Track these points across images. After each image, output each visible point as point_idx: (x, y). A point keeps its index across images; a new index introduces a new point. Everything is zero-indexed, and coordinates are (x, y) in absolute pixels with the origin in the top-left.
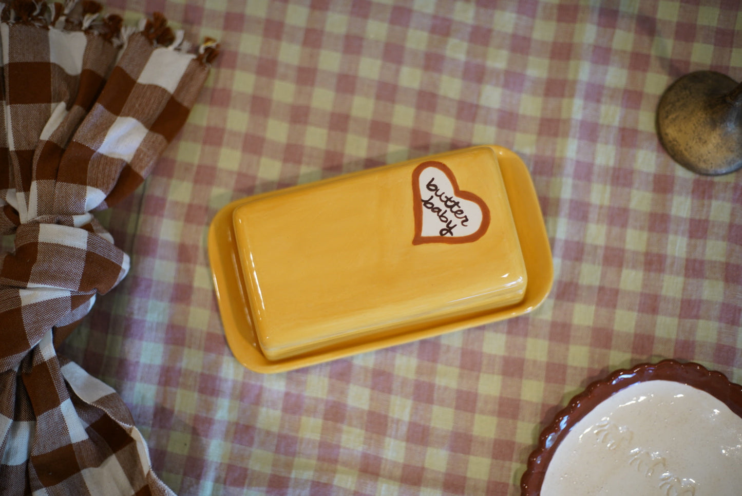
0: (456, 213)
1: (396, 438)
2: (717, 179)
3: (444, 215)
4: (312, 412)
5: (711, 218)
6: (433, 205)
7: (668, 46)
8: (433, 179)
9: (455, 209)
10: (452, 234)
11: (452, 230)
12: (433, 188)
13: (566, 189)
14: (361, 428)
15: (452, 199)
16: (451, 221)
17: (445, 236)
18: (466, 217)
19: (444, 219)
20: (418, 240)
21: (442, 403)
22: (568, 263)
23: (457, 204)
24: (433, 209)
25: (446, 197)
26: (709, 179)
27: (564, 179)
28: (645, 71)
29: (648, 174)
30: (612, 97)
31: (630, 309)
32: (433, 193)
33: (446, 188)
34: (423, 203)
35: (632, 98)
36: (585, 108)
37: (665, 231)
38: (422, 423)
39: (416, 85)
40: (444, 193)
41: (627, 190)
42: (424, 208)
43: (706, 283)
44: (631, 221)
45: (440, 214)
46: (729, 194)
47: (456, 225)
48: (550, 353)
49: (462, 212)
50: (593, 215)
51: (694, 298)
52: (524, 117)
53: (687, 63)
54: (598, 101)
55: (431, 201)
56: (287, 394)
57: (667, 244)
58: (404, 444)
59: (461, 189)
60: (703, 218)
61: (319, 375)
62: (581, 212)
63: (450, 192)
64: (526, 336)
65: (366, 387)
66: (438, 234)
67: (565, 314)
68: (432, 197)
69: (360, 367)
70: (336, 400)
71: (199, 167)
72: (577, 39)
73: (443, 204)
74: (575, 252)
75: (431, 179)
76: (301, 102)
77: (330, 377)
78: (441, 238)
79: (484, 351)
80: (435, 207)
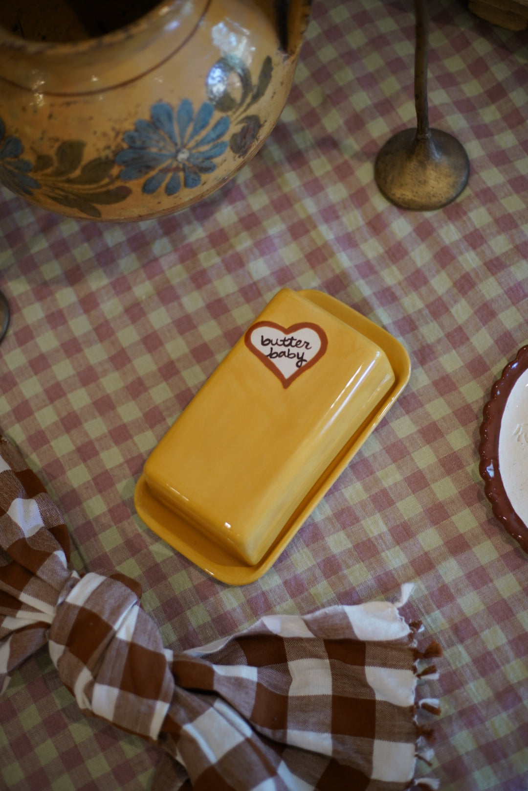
0: (296, 345)
1: (388, 549)
2: (458, 200)
3: (290, 353)
4: (314, 581)
5: (478, 226)
6: (277, 353)
7: (352, 144)
8: (262, 337)
9: (294, 343)
10: (305, 361)
11: (304, 358)
12: (267, 342)
13: (364, 289)
14: (359, 562)
15: (287, 339)
17: (303, 366)
18: (305, 342)
19: (292, 356)
20: (287, 383)
21: (401, 497)
22: (409, 335)
23: (292, 339)
24: (279, 355)
25: (281, 341)
26: (453, 203)
27: (357, 283)
28: (352, 173)
29: (410, 234)
30: (345, 208)
31: (477, 330)
32: (270, 346)
33: (276, 335)
34: (269, 357)
35: (359, 198)
36: (331, 229)
37: (453, 258)
38: (398, 522)
39: (201, 304)
40: (277, 340)
41: (407, 258)
42: (273, 360)
43: (512, 269)
44: (427, 274)
45: (287, 354)
46: (476, 202)
47: (303, 354)
48: (449, 404)
49: (300, 341)
50: (398, 292)
51: (512, 285)
52: (292, 264)
53: (373, 142)
54: (337, 217)
55: (273, 352)
56: (286, 583)
57: (461, 265)
58: (397, 548)
59: (287, 327)
60: (472, 229)
61: (299, 551)
62: (388, 296)
63: (281, 335)
64: (422, 405)
65: (338, 531)
66: (296, 369)
67: (438, 371)
68: (272, 349)
69: (323, 520)
70: (323, 558)
71: (94, 479)
72: (286, 190)
73: (283, 346)
74: (408, 325)
75: (261, 338)
76: (130, 379)
77: (307, 546)
78: (301, 370)
79: (400, 438)
80: (279, 353)
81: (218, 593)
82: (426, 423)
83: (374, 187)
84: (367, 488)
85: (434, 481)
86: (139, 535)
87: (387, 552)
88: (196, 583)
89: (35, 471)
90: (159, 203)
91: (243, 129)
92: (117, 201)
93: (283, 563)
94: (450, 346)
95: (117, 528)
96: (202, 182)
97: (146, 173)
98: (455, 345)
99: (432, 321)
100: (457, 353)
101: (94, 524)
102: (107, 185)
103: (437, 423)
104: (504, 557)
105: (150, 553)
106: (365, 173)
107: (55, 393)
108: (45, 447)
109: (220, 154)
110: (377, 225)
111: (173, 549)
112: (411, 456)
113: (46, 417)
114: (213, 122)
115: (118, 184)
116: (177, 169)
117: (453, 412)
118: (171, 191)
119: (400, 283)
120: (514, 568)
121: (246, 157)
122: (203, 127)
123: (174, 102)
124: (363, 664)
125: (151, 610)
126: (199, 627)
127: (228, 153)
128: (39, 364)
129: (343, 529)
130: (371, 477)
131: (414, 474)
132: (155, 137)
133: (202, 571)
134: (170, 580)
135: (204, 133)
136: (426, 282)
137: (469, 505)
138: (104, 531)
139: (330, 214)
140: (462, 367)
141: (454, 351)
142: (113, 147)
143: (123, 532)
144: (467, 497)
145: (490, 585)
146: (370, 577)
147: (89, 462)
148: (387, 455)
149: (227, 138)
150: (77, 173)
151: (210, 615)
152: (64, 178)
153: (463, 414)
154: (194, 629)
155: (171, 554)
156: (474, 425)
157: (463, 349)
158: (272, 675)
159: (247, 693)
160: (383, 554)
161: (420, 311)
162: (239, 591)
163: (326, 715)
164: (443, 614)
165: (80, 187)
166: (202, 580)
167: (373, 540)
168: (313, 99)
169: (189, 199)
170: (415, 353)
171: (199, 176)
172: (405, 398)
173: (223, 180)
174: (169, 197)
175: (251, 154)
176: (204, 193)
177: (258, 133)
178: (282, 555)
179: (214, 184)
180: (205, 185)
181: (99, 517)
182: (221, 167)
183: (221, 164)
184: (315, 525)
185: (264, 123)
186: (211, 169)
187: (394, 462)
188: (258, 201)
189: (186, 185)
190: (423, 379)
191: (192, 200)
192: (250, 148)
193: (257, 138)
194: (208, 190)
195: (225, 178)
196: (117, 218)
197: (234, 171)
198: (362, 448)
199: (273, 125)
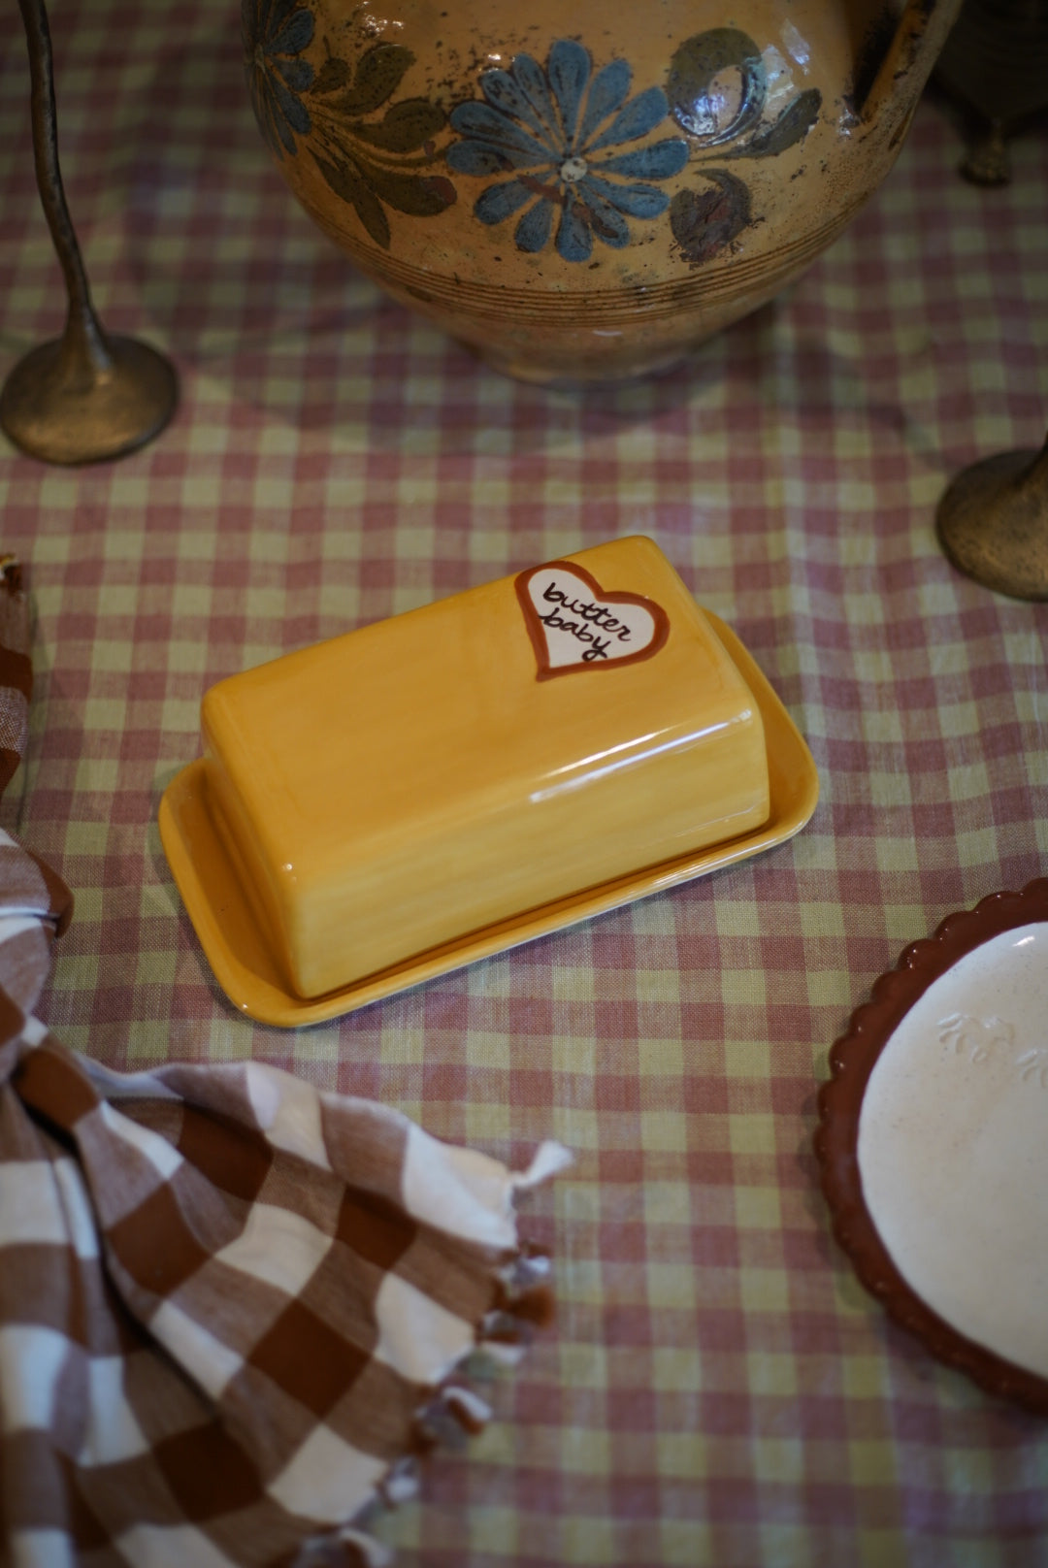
0: (604, 625)
1: (574, 1106)
3: (585, 631)
4: (399, 1091)
6: (561, 620)
7: (933, 436)
8: (553, 585)
9: (603, 619)
10: (604, 655)
11: (605, 650)
12: (556, 596)
13: (807, 660)
14: (502, 1102)
15: (594, 607)
16: (599, 639)
17: (594, 660)
19: (588, 637)
20: (545, 672)
21: (656, 1032)
22: (845, 776)
23: (604, 612)
24: (562, 625)
25: (582, 606)
27: (799, 646)
28: (903, 478)
29: (948, 617)
30: (855, 525)
31: (979, 826)
32: (558, 604)
33: (578, 591)
34: (543, 621)
35: (891, 521)
36: (808, 544)
37: (1005, 689)
38: (623, 1073)
40: (577, 601)
41: (919, 651)
42: (546, 628)
44: (940, 693)
45: (577, 630)
47: (608, 643)
48: (848, 922)
49: (616, 622)
50: (868, 699)
54: (832, 533)
55: (557, 616)
56: (344, 1066)
57: (1014, 707)
58: (592, 1114)
59: (606, 589)
61: (405, 1028)
62: (845, 695)
63: (587, 596)
64: (795, 899)
65: (499, 1031)
66: (579, 660)
67: (862, 857)
68: (557, 610)
69: (484, 999)
70: (442, 1062)
71: (127, 734)
72: (768, 451)
73: (580, 615)
74: (852, 758)
75: (549, 585)
76: (301, 610)
77: (426, 1027)
78: (587, 664)
79: (720, 933)
80: (565, 622)
81: (209, 1017)
82: (784, 932)
83: (930, 517)
84: (599, 985)
85: (738, 1036)
86: (138, 859)
87: (568, 1112)
88: (181, 981)
89: (38, 668)
90: (498, 259)
91: (710, 194)
92: (423, 213)
93: (363, 1032)
94: (912, 828)
95: (111, 828)
96: (592, 260)
97: (494, 170)
98: (920, 831)
99: (901, 771)
100: (917, 845)
101: (75, 801)
102: (419, 163)
103: (805, 943)
104: (790, 1235)
105: (138, 895)
106: (926, 489)
107: (158, 572)
108: (81, 643)
109: (644, 217)
110: (895, 577)
111: (181, 906)
112: (719, 973)
113: (117, 600)
114: (654, 136)
115: (438, 170)
116: (551, 194)
117: (848, 939)
118: (526, 242)
119: (880, 686)
120: (796, 1264)
121: (698, 270)
122: (635, 135)
123: (602, 56)
124: (387, 1263)
125: (73, 988)
126: (136, 1056)
127: (660, 226)
128: (164, 518)
129: (511, 1033)
130: (621, 973)
131: (706, 1005)
132: (539, 103)
133: (206, 968)
134: (141, 955)
135: (629, 147)
136: (931, 703)
137: (779, 1109)
138: (84, 820)
139: (823, 522)
140: (911, 872)
141: (913, 839)
142: (457, 86)
143: (116, 840)
144: (780, 1095)
145: (730, 1271)
146: (506, 1136)
147: (138, 704)
148: (675, 951)
149: (670, 188)
150: (379, 115)
151: (171, 1046)
152: (353, 120)
153: (859, 950)
155: (171, 911)
156: (870, 979)
157: (932, 844)
158: (202, 1198)
159: (132, 1182)
160: (557, 1111)
161: (889, 746)
162: (248, 1033)
163: (258, 1324)
164: (606, 1277)
165: (372, 149)
166: (197, 983)
167: (555, 1078)
168: (905, 340)
169: (556, 290)
170: (836, 808)
171: (589, 240)
172: (770, 871)
173: (635, 291)
174: (519, 254)
175: (712, 278)
176: (589, 293)
177: (737, 232)
178: (368, 1017)
179: (615, 283)
180: (595, 270)
181: (93, 794)
182: (638, 248)
183: (641, 244)
184: (463, 1000)
185: (757, 220)
186: (617, 237)
187: (682, 968)
188: (707, 448)
189: (558, 243)
190: (823, 856)
191: (562, 295)
192: (712, 256)
193: (735, 245)
194: (599, 292)
195: (641, 287)
196: (416, 264)
197: (664, 287)
198: (638, 915)
199: (778, 249)
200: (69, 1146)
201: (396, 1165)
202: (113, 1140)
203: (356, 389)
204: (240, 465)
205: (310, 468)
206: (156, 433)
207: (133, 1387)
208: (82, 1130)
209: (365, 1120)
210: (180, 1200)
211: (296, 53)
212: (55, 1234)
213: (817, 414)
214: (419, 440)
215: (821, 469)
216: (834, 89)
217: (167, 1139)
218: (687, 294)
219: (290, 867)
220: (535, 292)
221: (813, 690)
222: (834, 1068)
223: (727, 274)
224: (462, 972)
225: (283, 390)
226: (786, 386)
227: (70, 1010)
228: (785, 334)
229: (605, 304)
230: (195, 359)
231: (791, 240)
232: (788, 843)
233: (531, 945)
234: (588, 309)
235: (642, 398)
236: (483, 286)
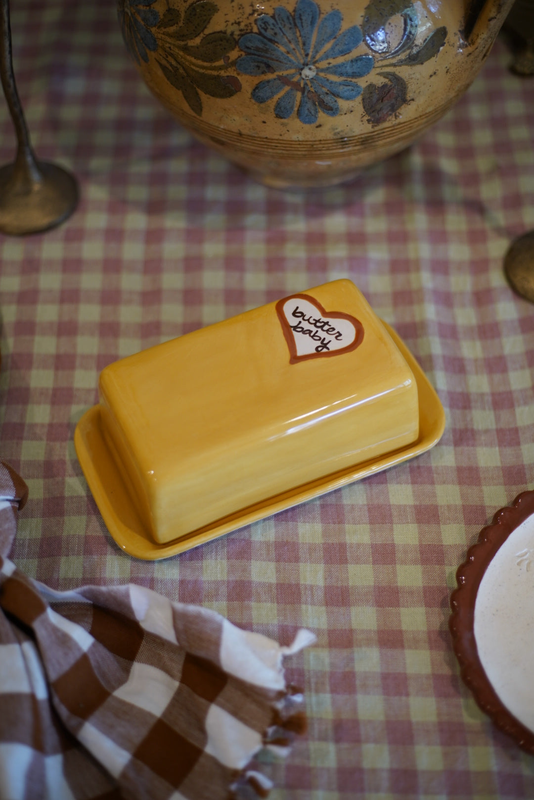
0: (327, 331)
1: (313, 604)
3: (317, 335)
4: (214, 596)
6: (303, 328)
8: (297, 308)
9: (326, 328)
10: (328, 349)
11: (328, 346)
12: (300, 315)
13: (436, 346)
14: (272, 602)
15: (321, 321)
16: (324, 339)
17: (322, 351)
18: (338, 332)
19: (318, 338)
20: (295, 359)
21: (357, 561)
22: (458, 412)
23: (327, 323)
24: (303, 331)
25: (314, 320)
27: (431, 338)
28: (484, 242)
29: (512, 321)
30: (459, 269)
32: (300, 319)
33: (312, 312)
34: (292, 329)
35: (479, 266)
36: (433, 279)
38: (340, 584)
39: (262, 287)
40: (311, 317)
41: (496, 340)
42: (294, 333)
44: (509, 365)
45: (312, 334)
47: (330, 341)
48: (463, 496)
49: (334, 329)
50: (469, 367)
53: (522, 225)
54: (446, 274)
55: (300, 326)
56: (182, 582)
58: (324, 608)
59: (327, 310)
61: (216, 559)
62: (457, 366)
63: (317, 315)
64: (433, 483)
65: (269, 561)
66: (314, 351)
67: (469, 459)
68: (300, 322)
69: (260, 542)
70: (238, 579)
71: (55, 390)
72: (410, 227)
73: (313, 325)
74: (462, 402)
75: (295, 308)
76: (150, 318)
77: (228, 559)
78: (318, 354)
79: (391, 503)
80: (305, 329)
81: (106, 554)
82: (427, 502)
83: (500, 264)
84: (325, 534)
85: (404, 562)
86: (63, 462)
87: (310, 607)
88: (89, 534)
89: (4, 352)
90: (264, 122)
91: (385, 86)
92: (222, 96)
93: (193, 562)
94: (496, 441)
95: (47, 444)
96: (317, 123)
97: (264, 73)
98: (502, 443)
99: (489, 409)
100: (500, 452)
101: (26, 428)
102: (220, 68)
103: (439, 508)
104: (437, 678)
105: (63, 483)
106: (498, 248)
107: (70, 296)
108: (28, 338)
109: (347, 99)
110: (482, 298)
111: (88, 490)
112: (392, 526)
113: (47, 313)
114: (355, 54)
115: (231, 72)
116: (296, 86)
117: (463, 506)
118: (281, 113)
119: (476, 360)
120: (441, 695)
121: (376, 128)
122: (343, 53)
123: (326, 8)
124: (211, 699)
125: (28, 537)
126: (65, 579)
127: (357, 104)
128: (73, 265)
129: (276, 561)
130: (337, 526)
131: (385, 545)
132: (289, 35)
133: (103, 526)
134: (66, 518)
135: (340, 60)
136: (504, 370)
137: (428, 605)
138: (32, 440)
139: (441, 267)
140: (497, 467)
141: (497, 448)
142: (242, 26)
143: (50, 451)
144: (429, 596)
145: (404, 698)
146: (275, 622)
147: (60, 372)
148: (366, 513)
149: (363, 83)
150: (197, 41)
151: (84, 573)
152: (182, 43)
153: (471, 512)
154: (58, 579)
155: (83, 493)
156: (479, 528)
157: (509, 451)
158: (105, 661)
159: (66, 654)
160: (304, 607)
161: (482, 395)
162: (128, 563)
163: (139, 734)
164: (334, 703)
165: (193, 60)
166: (98, 534)
167: (302, 588)
168: (483, 164)
169: (297, 139)
170: (454, 431)
171: (317, 112)
172: (419, 467)
173: (340, 140)
174: (276, 120)
175: (384, 132)
176: (315, 141)
177: (399, 107)
178: (196, 554)
179: (330, 136)
180: (319, 129)
181: (36, 425)
182: (343, 117)
183: (345, 114)
184: (248, 543)
185: (410, 100)
186: (332, 110)
187: (371, 523)
188: (375, 225)
189: (299, 113)
190: (448, 459)
191: (300, 143)
192: (385, 120)
193: (397, 114)
194: (320, 141)
195: (344, 138)
196: (217, 124)
197: (356, 138)
198: (345, 493)
199: (420, 116)
200: (30, 635)
201: (216, 643)
202: (55, 630)
203: (178, 192)
204: (114, 235)
205: (154, 236)
206: (67, 218)
207: (68, 771)
208: (37, 626)
209: (198, 617)
210: (93, 663)
211: (149, 5)
212: (24, 688)
213: (436, 206)
214: (214, 220)
215: (439, 237)
216: (454, 27)
217: (83, 627)
218: (370, 141)
219: (152, 472)
220: (285, 141)
221: (439, 363)
222: (459, 581)
223: (392, 130)
224: (248, 527)
225: (138, 192)
226: (418, 190)
227: (26, 550)
228: (417, 160)
229: (323, 147)
230: (88, 175)
231: (427, 111)
232: (428, 453)
233: (286, 511)
234: (313, 150)
235: (338, 196)
236: (255, 137)
